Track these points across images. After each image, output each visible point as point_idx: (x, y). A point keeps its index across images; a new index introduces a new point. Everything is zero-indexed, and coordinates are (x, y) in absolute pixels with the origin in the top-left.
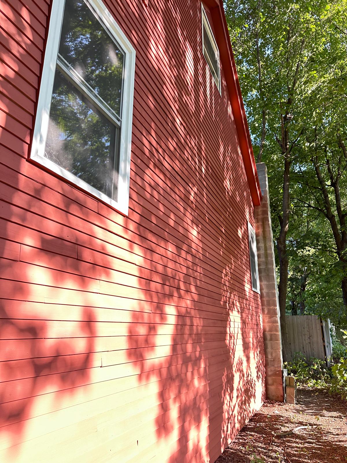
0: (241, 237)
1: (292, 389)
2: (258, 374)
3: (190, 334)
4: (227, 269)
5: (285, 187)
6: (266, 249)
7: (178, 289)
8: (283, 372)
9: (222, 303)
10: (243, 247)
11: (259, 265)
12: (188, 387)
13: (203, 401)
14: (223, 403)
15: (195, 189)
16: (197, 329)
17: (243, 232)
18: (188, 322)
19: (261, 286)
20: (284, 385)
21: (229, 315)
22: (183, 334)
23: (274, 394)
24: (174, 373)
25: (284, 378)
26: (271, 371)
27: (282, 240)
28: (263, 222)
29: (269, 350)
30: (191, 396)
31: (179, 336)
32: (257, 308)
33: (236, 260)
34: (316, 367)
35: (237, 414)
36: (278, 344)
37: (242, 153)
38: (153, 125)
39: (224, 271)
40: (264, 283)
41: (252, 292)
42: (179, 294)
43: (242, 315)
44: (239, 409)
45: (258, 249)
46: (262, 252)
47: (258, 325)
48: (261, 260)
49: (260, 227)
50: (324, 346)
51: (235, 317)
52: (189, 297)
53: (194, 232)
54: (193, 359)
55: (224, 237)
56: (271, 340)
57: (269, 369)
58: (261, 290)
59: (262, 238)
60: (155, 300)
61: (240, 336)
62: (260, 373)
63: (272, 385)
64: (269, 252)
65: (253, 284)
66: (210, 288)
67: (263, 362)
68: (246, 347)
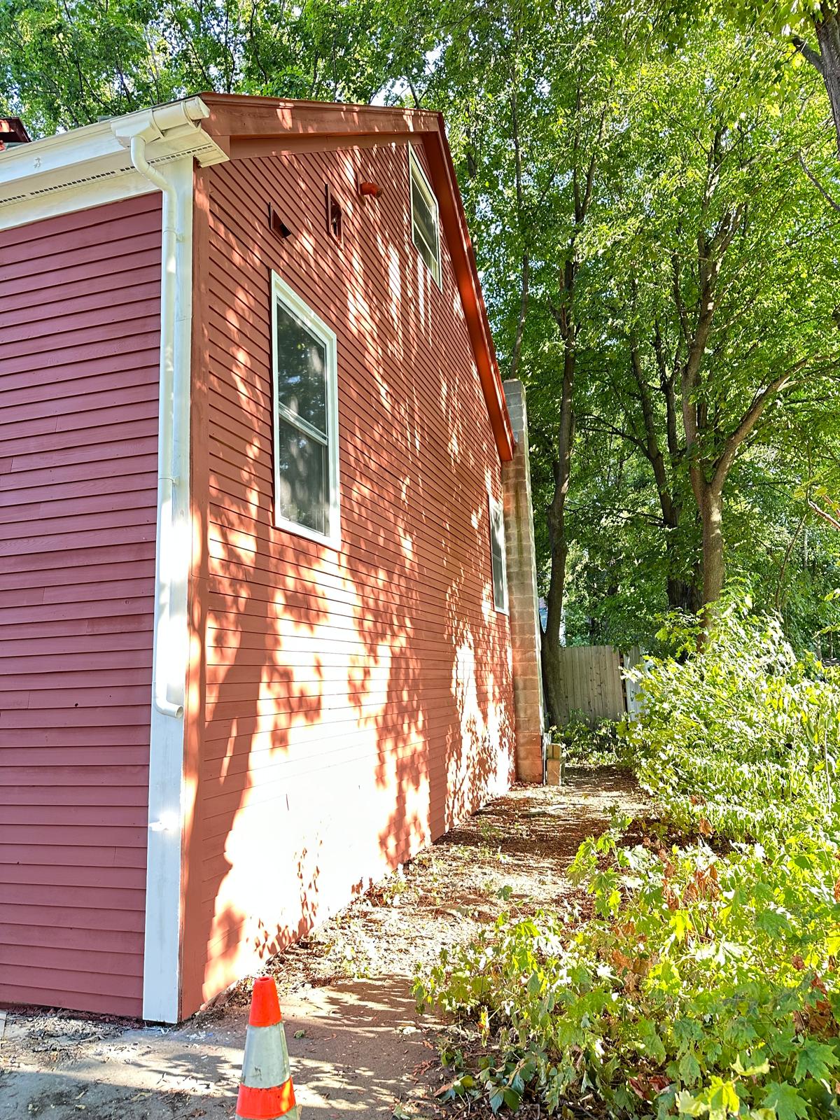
0: (476, 527)
1: (556, 763)
2: (501, 740)
3: (406, 680)
4: (454, 585)
5: (565, 407)
6: (520, 539)
7: (392, 624)
8: (542, 737)
9: (445, 636)
10: (480, 543)
11: (508, 567)
12: (405, 741)
13: (421, 760)
14: (447, 771)
15: (407, 481)
16: (414, 673)
17: (480, 516)
18: (403, 665)
19: (510, 601)
20: (544, 757)
21: (455, 652)
22: (398, 679)
23: (528, 772)
24: (390, 724)
25: (545, 747)
26: (525, 737)
27: (556, 511)
28: (516, 492)
29: (521, 705)
30: (408, 752)
31: (394, 682)
32: (502, 639)
33: (467, 568)
34: (604, 730)
35: (466, 791)
36: (536, 695)
37: (479, 373)
38: (357, 420)
39: (449, 591)
40: (516, 595)
41: (494, 615)
42: (392, 630)
43: (476, 652)
44: (470, 785)
45: (508, 538)
46: (514, 543)
47: (503, 664)
48: (511, 557)
49: (511, 499)
50: (625, 699)
51: (465, 657)
52: (403, 635)
53: (407, 545)
54: (410, 709)
55: (449, 536)
56: (525, 688)
57: (521, 735)
58: (510, 608)
59: (513, 518)
60: (369, 641)
61: (473, 683)
62: (505, 740)
63: (526, 758)
64: (524, 543)
65: (496, 599)
66: (430, 618)
67: (511, 724)
68: (482, 699)
